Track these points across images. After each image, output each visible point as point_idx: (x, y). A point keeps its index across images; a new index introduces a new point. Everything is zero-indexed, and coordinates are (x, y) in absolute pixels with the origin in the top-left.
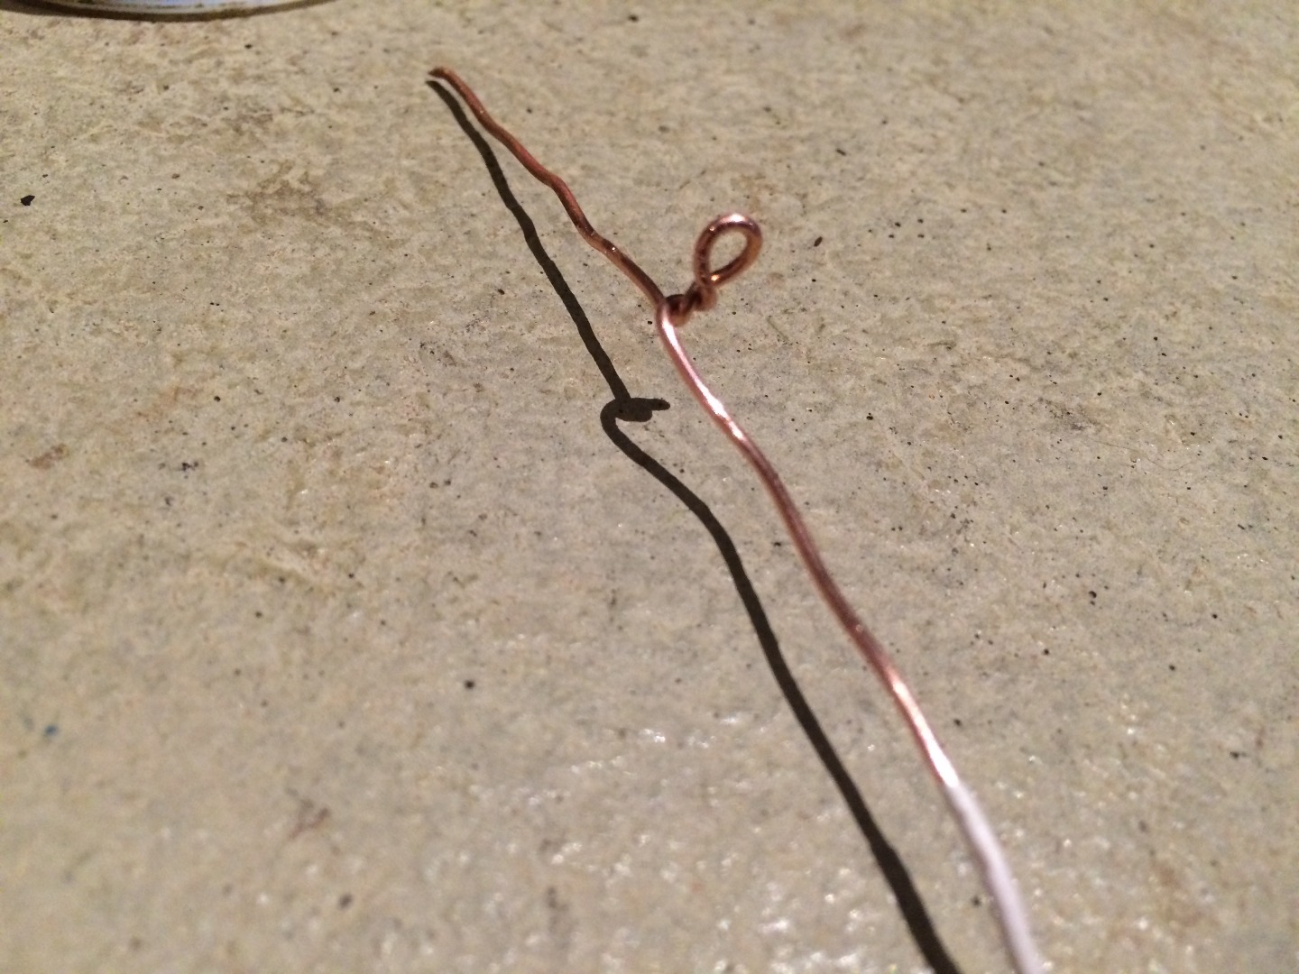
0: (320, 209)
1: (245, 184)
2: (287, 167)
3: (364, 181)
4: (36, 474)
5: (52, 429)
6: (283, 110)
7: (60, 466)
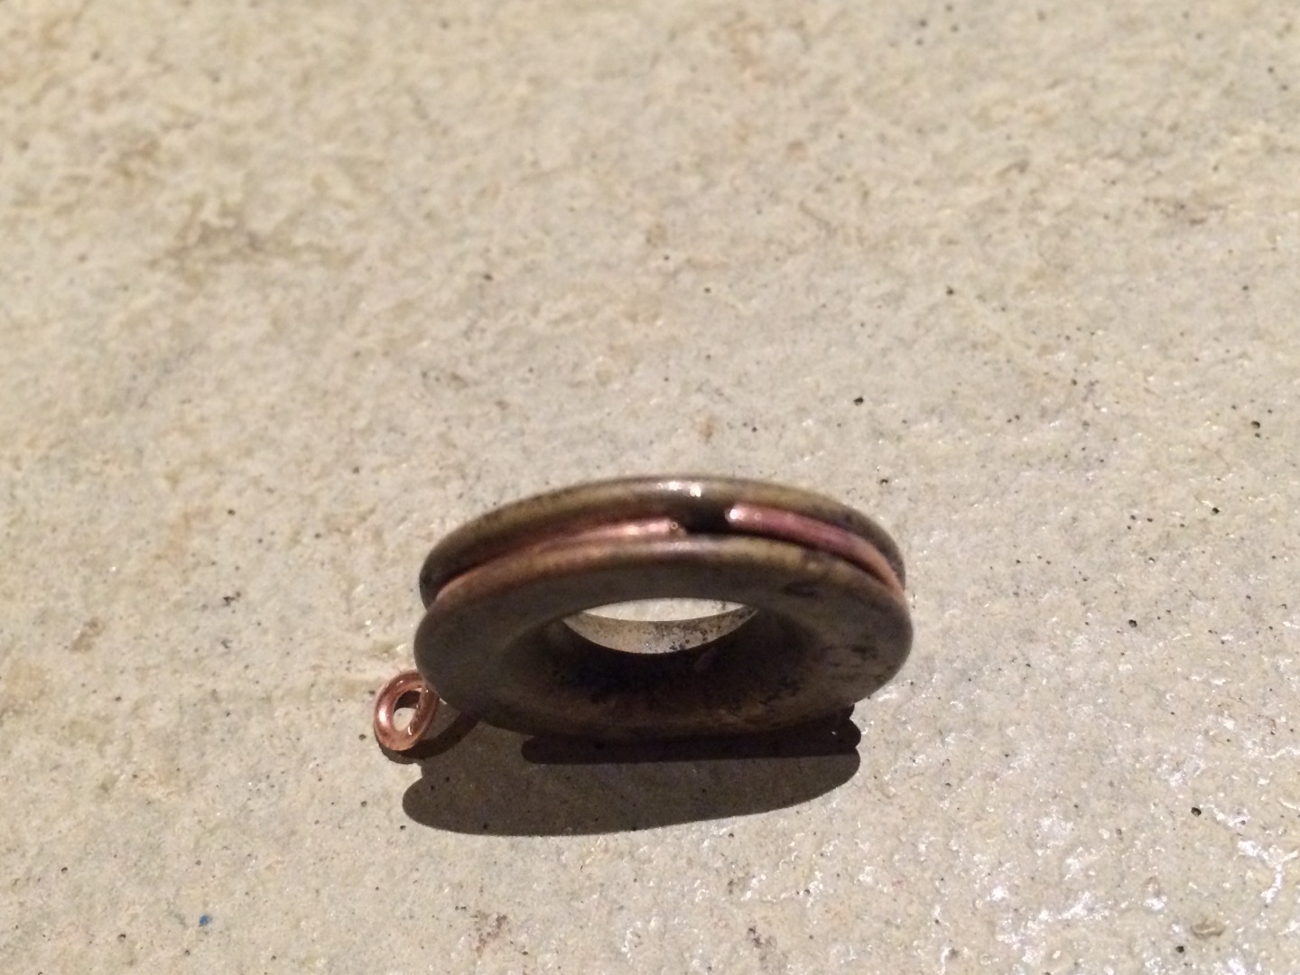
0: (255, 243)
1: (163, 241)
2: (197, 202)
3: (289, 190)
4: (80, 658)
5: (76, 604)
6: (167, 128)
7: (101, 643)
